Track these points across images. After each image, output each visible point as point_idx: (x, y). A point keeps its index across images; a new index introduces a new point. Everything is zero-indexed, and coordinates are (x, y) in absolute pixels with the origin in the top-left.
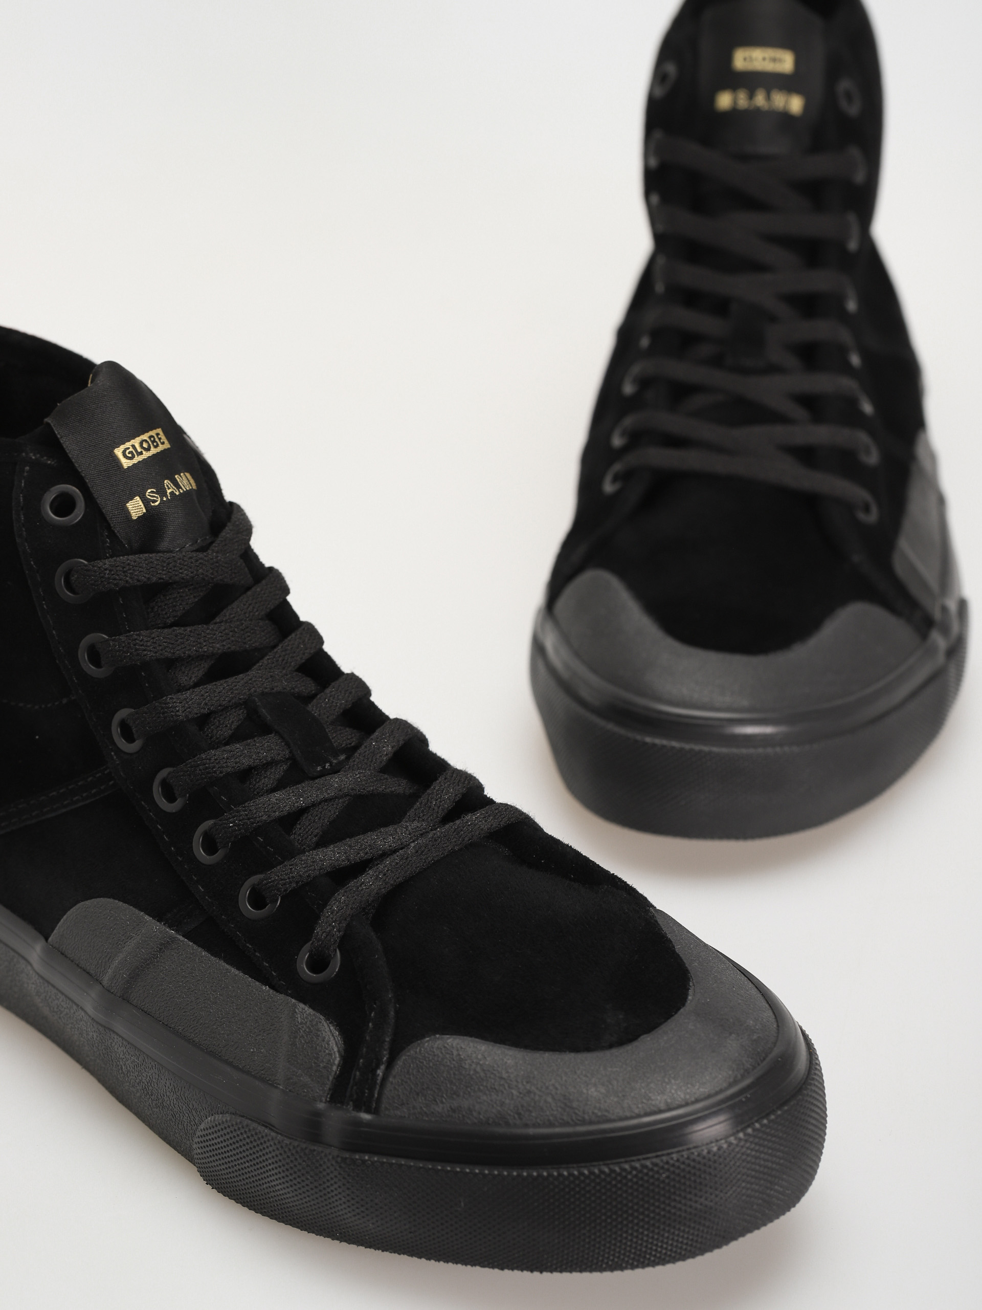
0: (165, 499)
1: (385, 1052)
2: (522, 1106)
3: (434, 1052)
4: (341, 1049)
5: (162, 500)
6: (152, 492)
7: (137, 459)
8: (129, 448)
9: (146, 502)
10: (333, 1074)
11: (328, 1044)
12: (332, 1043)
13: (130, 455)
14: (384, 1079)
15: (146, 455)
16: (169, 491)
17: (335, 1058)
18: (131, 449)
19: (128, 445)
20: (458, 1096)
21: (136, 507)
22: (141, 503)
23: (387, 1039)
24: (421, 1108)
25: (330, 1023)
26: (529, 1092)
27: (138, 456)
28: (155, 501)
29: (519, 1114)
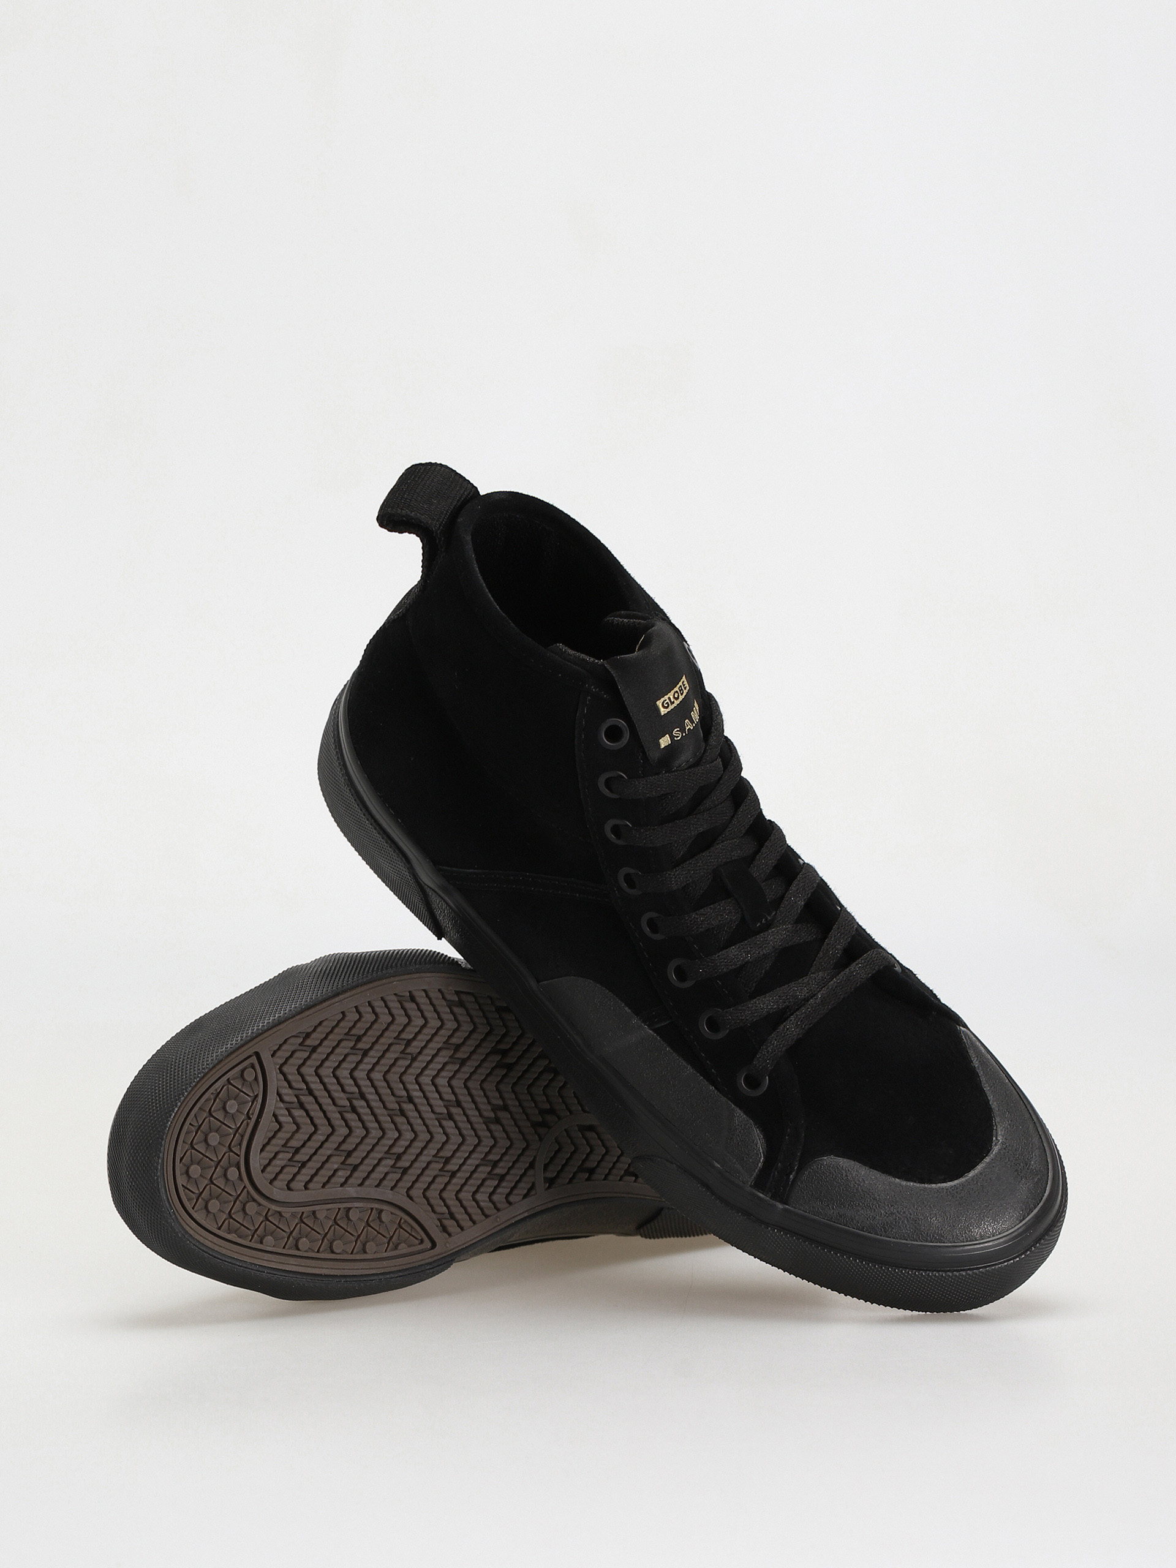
0: (684, 735)
1: (796, 1163)
2: (887, 1223)
3: (830, 1170)
4: (765, 1151)
5: (682, 735)
6: (677, 731)
7: (671, 707)
8: (666, 700)
9: (672, 737)
10: (758, 1168)
11: (756, 1146)
12: (759, 1145)
13: (666, 705)
14: (793, 1180)
15: (677, 702)
16: (687, 728)
17: (761, 1157)
18: (668, 701)
19: (666, 697)
20: (844, 1207)
21: (665, 741)
22: (669, 739)
23: (799, 1154)
24: (818, 1209)
25: (758, 1128)
26: (892, 1213)
27: (671, 704)
28: (678, 737)
29: (885, 1228)
